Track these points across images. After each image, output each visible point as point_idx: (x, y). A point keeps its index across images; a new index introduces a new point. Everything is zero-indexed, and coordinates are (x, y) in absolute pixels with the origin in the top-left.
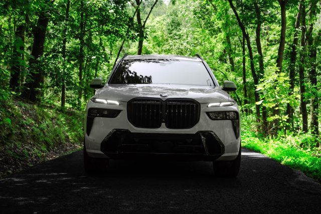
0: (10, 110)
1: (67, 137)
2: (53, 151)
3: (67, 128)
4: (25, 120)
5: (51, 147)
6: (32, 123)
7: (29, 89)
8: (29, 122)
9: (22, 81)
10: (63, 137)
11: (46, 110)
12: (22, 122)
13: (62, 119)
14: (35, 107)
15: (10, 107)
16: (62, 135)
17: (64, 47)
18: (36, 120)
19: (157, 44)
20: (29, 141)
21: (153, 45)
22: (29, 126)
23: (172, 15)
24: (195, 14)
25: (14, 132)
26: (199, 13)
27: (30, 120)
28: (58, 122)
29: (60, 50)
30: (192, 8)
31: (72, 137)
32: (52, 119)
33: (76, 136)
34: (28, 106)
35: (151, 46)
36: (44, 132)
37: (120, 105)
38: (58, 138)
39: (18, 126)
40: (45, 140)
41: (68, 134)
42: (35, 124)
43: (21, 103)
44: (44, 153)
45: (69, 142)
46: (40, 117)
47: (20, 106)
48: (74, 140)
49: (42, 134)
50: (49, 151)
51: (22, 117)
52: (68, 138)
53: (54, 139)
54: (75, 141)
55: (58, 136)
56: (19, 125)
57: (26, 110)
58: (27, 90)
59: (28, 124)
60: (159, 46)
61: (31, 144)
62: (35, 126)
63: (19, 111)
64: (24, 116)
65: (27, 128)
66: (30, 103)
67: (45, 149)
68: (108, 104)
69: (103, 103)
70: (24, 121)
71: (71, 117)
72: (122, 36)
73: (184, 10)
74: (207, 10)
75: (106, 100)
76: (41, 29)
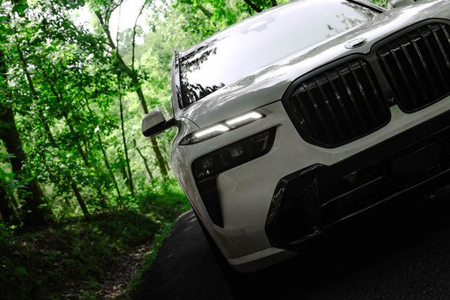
0: (16, 252)
1: (114, 250)
2: (108, 279)
3: (108, 238)
4: (46, 255)
5: (101, 276)
6: (58, 255)
7: (30, 211)
8: (53, 255)
9: (16, 206)
10: (110, 253)
11: (67, 228)
12: (43, 260)
13: (96, 229)
14: (51, 231)
15: (15, 247)
16: (106, 250)
17: (50, 135)
18: (62, 249)
19: (159, 86)
20: (67, 284)
21: (155, 90)
22: (57, 261)
23: (155, 50)
24: (186, 31)
25: (39, 282)
26: (190, 26)
27: (53, 252)
28: (92, 236)
29: (47, 141)
30: (177, 28)
31: (120, 247)
32: (82, 235)
33: (124, 242)
34: (40, 234)
35: (153, 92)
36: (81, 260)
37: (264, 116)
38: (103, 257)
39: (40, 270)
40: (89, 271)
41: (113, 245)
42: (63, 253)
43: (28, 234)
44: (97, 290)
45: (120, 255)
46: (65, 242)
47: (30, 240)
48: (124, 249)
49: (81, 265)
50: (103, 283)
51: (40, 253)
52: (116, 250)
53: (99, 261)
54: (127, 249)
55: (102, 254)
56: (41, 268)
57: (39, 241)
58: (29, 214)
59: (54, 258)
60: (162, 88)
61: (73, 287)
62: (66, 258)
63: (30, 248)
64: (42, 251)
65: (55, 267)
66: (42, 230)
67: (97, 283)
68: (231, 129)
69: (218, 134)
70: (46, 258)
71: (104, 222)
72: (115, 92)
73: (169, 33)
74: (198, 19)
75: (223, 122)
76: (9, 127)
